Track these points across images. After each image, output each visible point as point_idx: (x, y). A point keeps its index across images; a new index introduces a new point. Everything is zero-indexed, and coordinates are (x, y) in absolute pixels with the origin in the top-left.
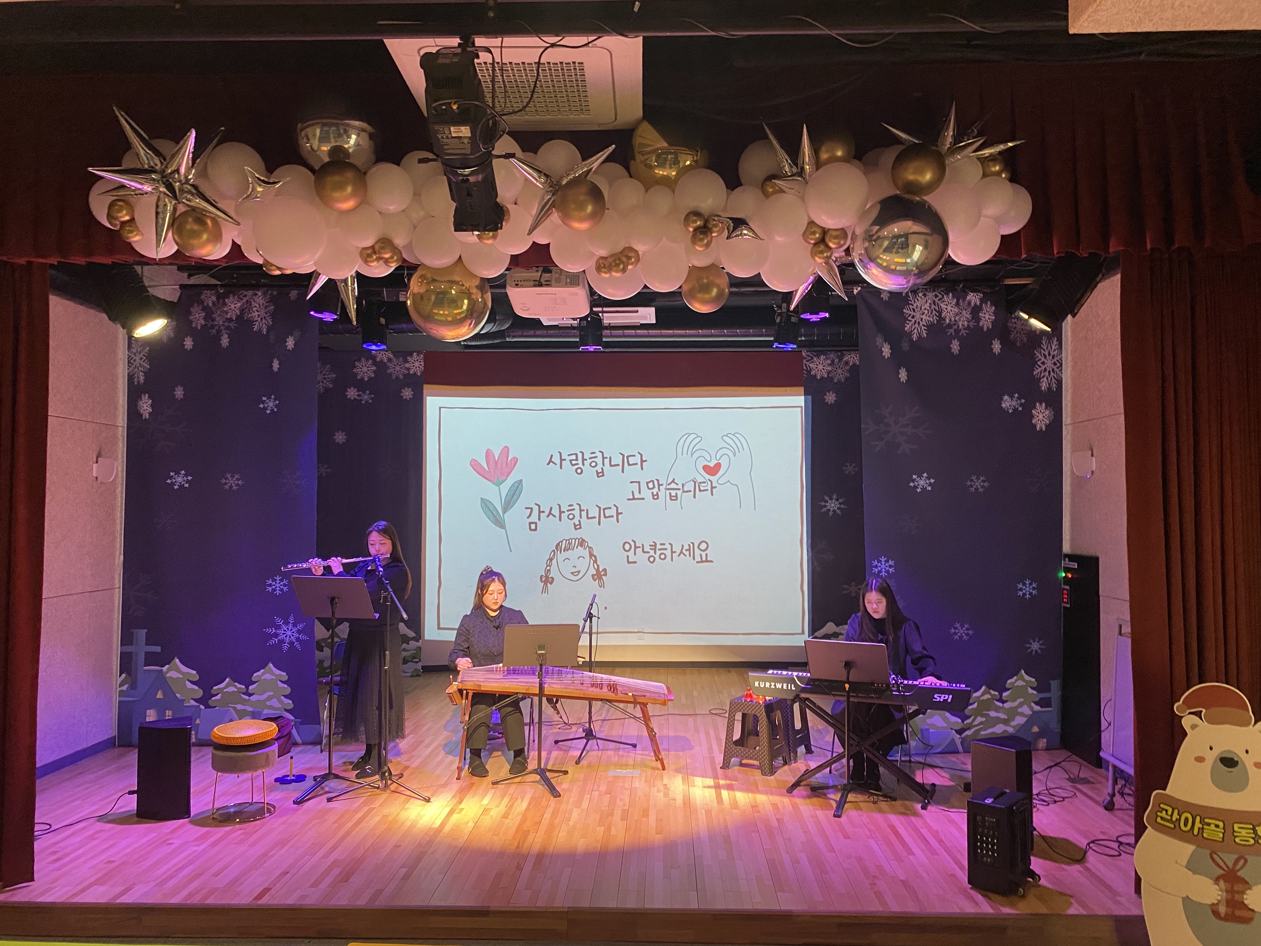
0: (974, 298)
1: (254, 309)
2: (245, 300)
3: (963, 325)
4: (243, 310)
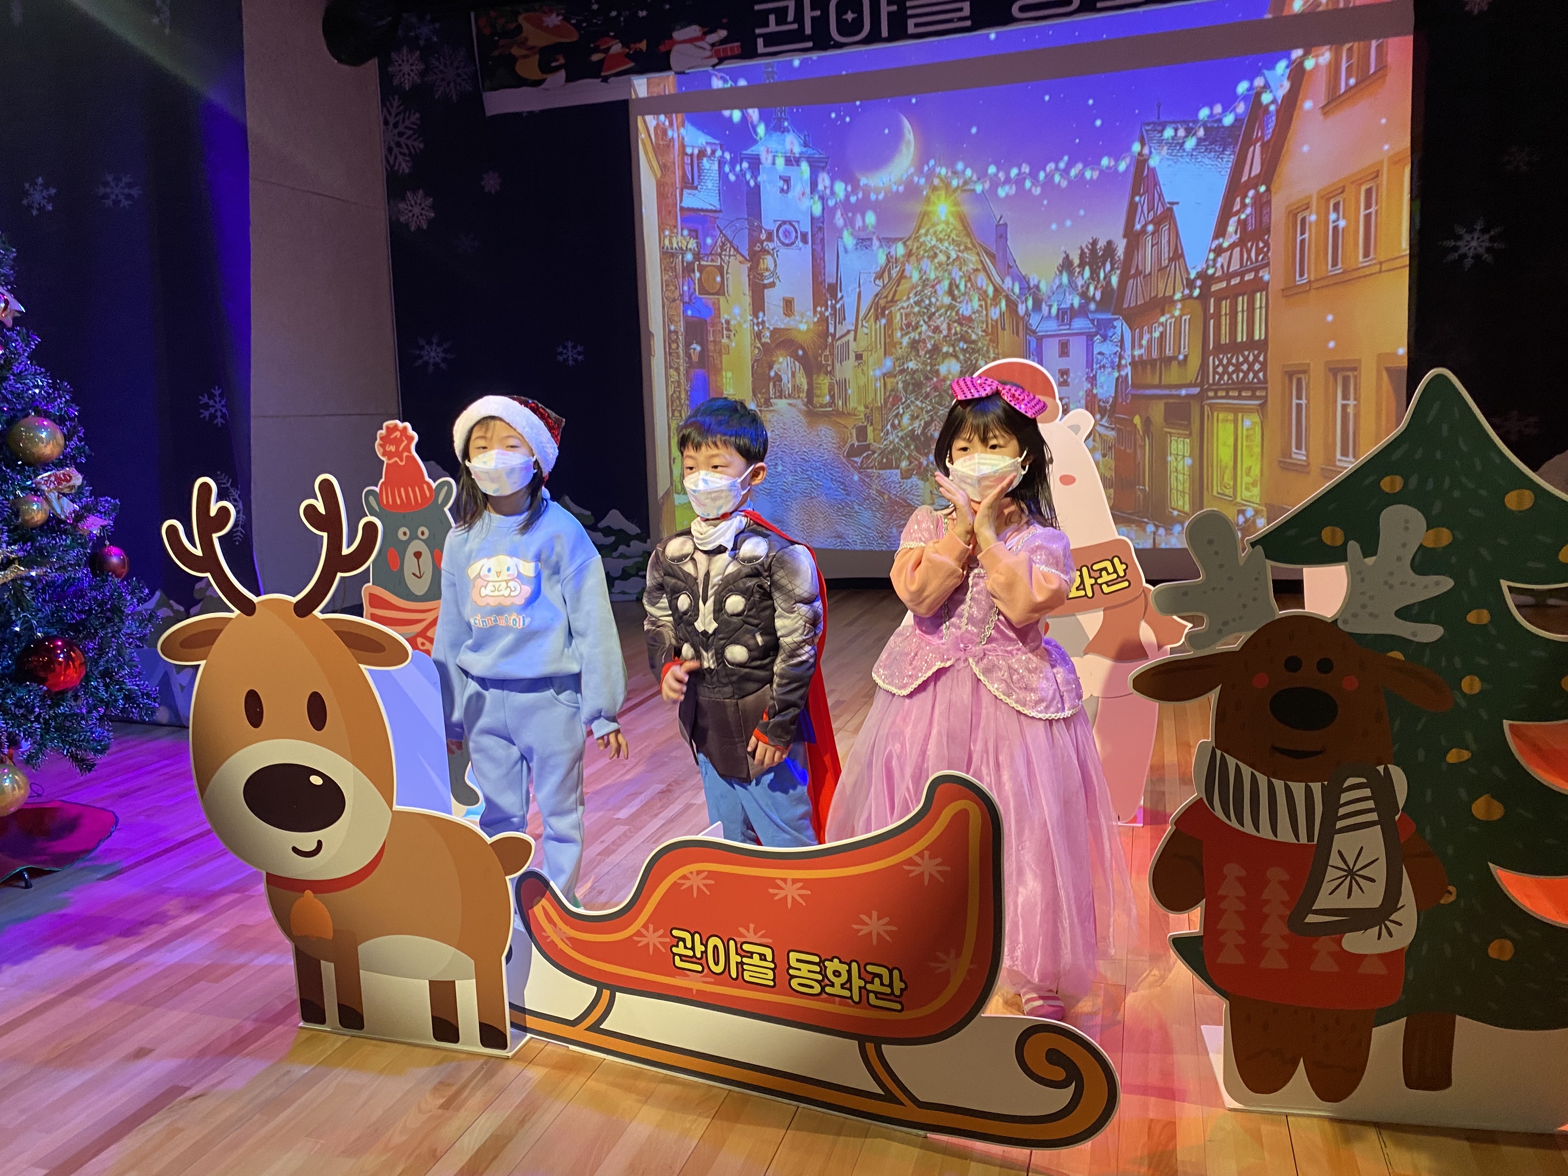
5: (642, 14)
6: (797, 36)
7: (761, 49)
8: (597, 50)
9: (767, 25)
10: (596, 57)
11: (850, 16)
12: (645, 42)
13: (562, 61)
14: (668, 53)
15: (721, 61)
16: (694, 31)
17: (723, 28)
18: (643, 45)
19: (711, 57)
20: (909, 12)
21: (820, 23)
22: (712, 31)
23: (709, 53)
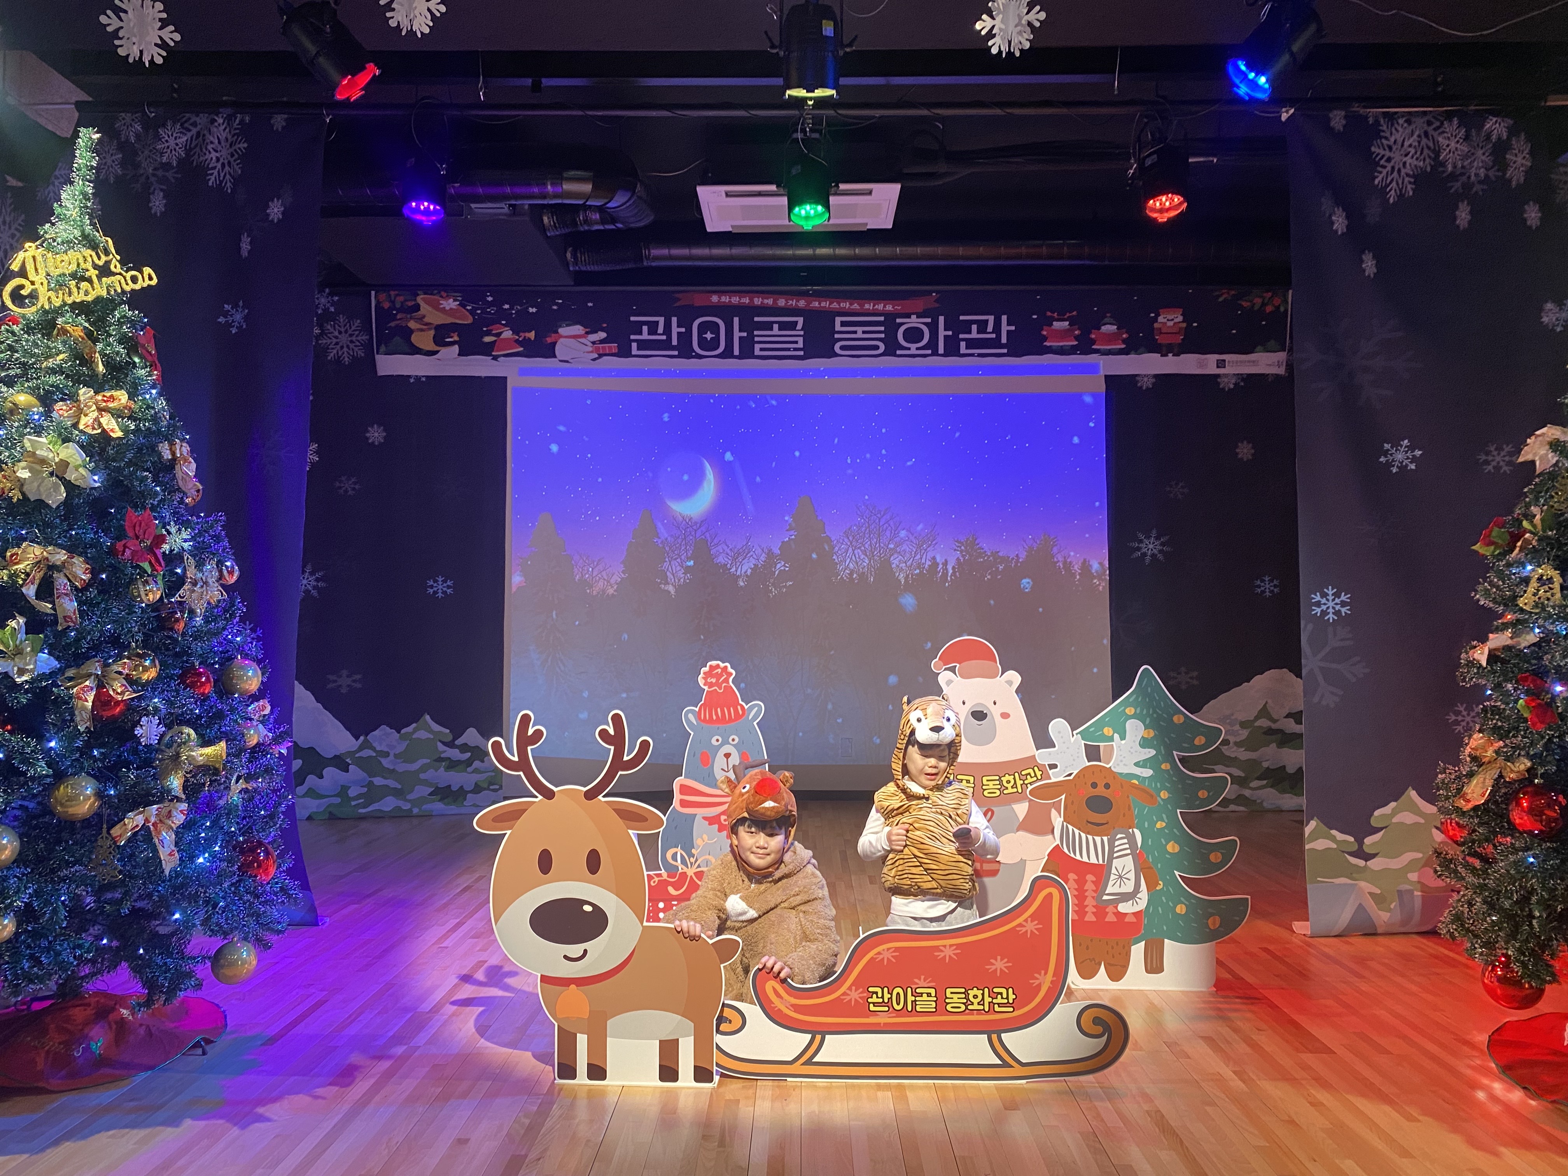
0: (1496, 127)
1: (210, 147)
2: (194, 131)
3: (1476, 175)
4: (191, 149)
5: (532, 310)
6: (666, 345)
7: (634, 351)
8: (489, 333)
9: (641, 333)
10: (488, 339)
11: (709, 336)
12: (533, 332)
13: (456, 338)
14: (554, 344)
15: (600, 356)
16: (578, 329)
17: (603, 330)
18: (532, 335)
19: (592, 352)
20: (756, 339)
21: (686, 338)
22: (595, 332)
23: (591, 349)
